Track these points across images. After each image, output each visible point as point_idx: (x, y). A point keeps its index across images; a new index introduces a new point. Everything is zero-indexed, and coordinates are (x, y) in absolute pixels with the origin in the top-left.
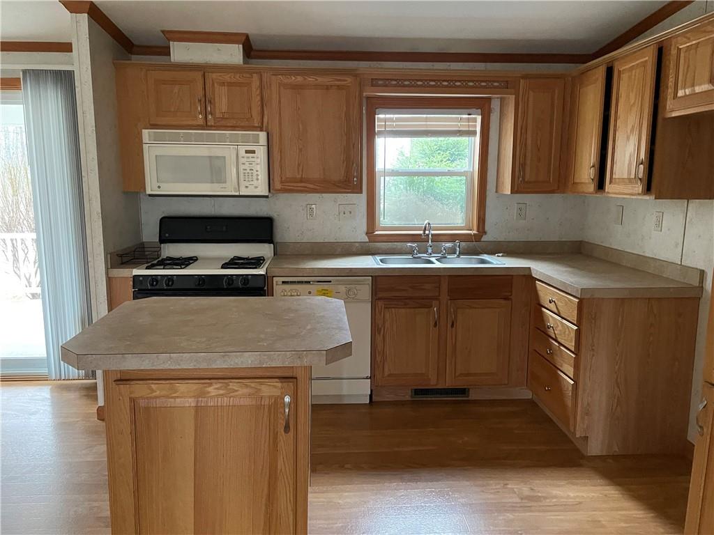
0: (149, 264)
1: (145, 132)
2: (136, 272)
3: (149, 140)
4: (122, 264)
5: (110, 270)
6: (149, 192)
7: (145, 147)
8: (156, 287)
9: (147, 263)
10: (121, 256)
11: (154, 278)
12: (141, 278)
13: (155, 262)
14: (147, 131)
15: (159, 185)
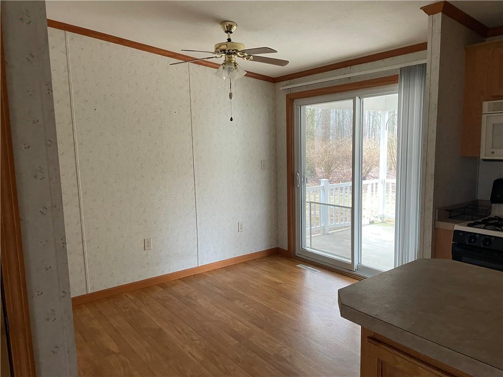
0: (473, 222)
1: (486, 105)
2: (457, 227)
3: (489, 111)
4: (450, 217)
5: (437, 222)
6: (482, 157)
7: (484, 117)
8: (472, 244)
9: (472, 220)
10: (450, 211)
11: (474, 235)
12: (461, 234)
13: (480, 221)
14: (487, 102)
15: (493, 150)
